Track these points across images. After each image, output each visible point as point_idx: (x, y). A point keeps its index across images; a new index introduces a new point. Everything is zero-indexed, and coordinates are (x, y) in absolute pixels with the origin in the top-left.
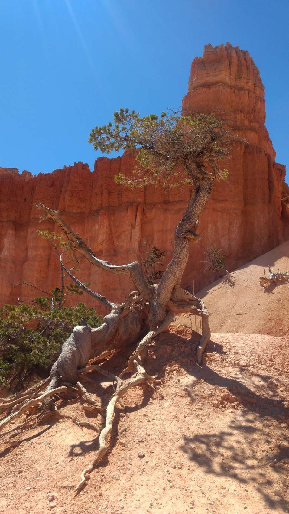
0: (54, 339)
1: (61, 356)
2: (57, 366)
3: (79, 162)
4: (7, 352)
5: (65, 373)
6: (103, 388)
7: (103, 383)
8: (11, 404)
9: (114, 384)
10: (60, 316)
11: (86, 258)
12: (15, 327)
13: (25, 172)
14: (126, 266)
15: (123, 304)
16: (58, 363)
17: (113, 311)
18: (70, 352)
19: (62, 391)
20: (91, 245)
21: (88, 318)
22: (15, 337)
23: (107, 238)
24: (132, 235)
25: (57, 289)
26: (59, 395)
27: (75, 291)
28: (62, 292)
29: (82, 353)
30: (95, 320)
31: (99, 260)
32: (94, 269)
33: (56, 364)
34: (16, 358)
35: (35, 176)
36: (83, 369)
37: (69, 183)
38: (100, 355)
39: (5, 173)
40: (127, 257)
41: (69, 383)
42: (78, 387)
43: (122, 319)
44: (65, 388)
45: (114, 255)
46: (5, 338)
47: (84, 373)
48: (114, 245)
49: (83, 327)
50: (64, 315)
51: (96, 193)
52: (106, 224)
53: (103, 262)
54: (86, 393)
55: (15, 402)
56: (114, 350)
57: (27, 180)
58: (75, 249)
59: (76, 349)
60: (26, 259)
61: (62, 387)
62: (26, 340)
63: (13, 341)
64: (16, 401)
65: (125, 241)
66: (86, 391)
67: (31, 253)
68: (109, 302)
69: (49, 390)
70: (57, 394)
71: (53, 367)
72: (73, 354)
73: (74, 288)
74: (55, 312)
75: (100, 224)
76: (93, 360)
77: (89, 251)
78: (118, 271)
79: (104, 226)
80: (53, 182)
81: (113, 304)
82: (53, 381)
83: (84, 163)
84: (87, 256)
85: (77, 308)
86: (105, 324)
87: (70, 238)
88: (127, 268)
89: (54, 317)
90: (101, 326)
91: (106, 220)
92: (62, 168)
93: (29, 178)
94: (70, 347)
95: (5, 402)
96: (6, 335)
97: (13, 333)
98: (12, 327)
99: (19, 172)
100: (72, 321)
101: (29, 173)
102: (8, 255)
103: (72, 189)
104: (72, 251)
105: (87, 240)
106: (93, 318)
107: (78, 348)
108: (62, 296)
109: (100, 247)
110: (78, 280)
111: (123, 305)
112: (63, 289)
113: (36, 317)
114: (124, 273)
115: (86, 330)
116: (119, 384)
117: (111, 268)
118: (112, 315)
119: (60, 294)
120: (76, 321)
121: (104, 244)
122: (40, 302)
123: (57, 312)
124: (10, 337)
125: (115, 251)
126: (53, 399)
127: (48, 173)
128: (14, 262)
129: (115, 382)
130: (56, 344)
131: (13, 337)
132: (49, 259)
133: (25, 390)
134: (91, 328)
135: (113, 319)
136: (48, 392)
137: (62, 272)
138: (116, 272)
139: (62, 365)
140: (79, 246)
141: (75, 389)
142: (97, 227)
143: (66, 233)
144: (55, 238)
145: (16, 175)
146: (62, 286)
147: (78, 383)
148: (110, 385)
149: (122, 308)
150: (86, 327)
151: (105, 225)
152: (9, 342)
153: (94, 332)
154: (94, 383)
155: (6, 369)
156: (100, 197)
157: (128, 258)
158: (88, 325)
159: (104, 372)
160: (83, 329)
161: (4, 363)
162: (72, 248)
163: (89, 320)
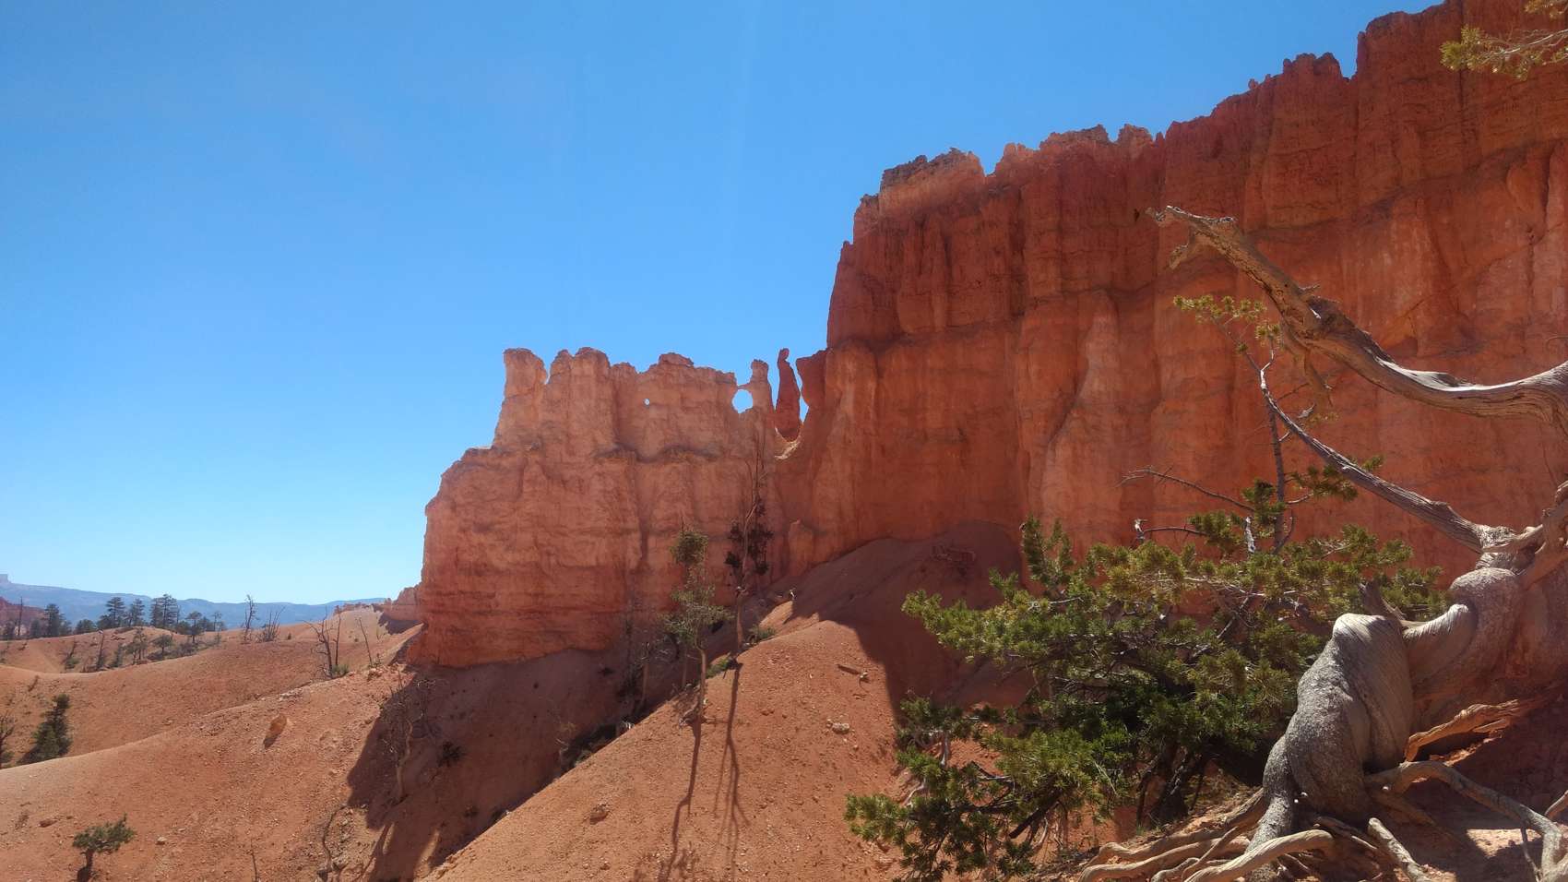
0: (1268, 656)
1: (1298, 722)
2: (1285, 754)
3: (1298, 57)
4: (1119, 690)
5: (1319, 783)
6: (1482, 853)
7: (1478, 831)
8: (1143, 866)
9: (1530, 839)
10: (1280, 576)
11: (1352, 368)
12: (1136, 614)
13: (1128, 128)
14: (1527, 381)
15: (1531, 529)
16: (1286, 743)
17: (1486, 557)
18: (1331, 710)
19: (1316, 848)
20: (1370, 324)
21: (1386, 582)
22: (1138, 645)
23: (1431, 292)
24: (1535, 265)
25: (1262, 487)
26: (1303, 860)
27: (1326, 487)
28: (1281, 496)
29: (1377, 715)
30: (1416, 589)
31: (1406, 372)
32: (1390, 404)
33: (1279, 747)
34: (1147, 713)
35: (1159, 135)
36: (1389, 774)
37: (1270, 134)
38: (1452, 718)
39: (1068, 148)
40: (1521, 351)
41: (1339, 822)
42: (1375, 837)
43: (1535, 589)
44: (1325, 837)
45: (1465, 350)
46: (1107, 650)
47: (1392, 789)
48: (1459, 313)
49: (1371, 619)
50: (1293, 574)
51: (1371, 144)
52: (1422, 245)
53: (1424, 376)
54: (1409, 867)
55: (1154, 861)
56: (1509, 703)
57: (1134, 156)
58: (1310, 341)
59: (1349, 698)
60: (1156, 397)
61: (1313, 833)
62: (1173, 657)
63: (1133, 659)
64: (1157, 857)
65: (1507, 291)
66: (1410, 860)
67: (1171, 376)
68: (1466, 523)
69: (1263, 841)
70: (1295, 855)
71: (1270, 759)
72: (1342, 715)
73: (1322, 479)
74: (1261, 564)
75: (1396, 247)
76: (1426, 736)
77: (1364, 342)
78: (1494, 406)
79: (1414, 251)
80: (1219, 143)
81: (1484, 530)
82: (1277, 808)
83: (1318, 56)
84: (1358, 361)
85: (1343, 546)
86: (1462, 606)
87: (1286, 307)
88: (1537, 388)
89: (1260, 581)
90: (1445, 616)
91: (1418, 232)
92: (1243, 89)
93: (1141, 147)
94: (1328, 689)
95: (1124, 857)
96: (1110, 638)
97: (1130, 633)
98: (1125, 614)
99: (1109, 136)
100: (1324, 595)
101: (1140, 130)
102: (1102, 389)
103: (1284, 152)
104: (1298, 352)
105: (1354, 308)
106: (1405, 581)
107: (1358, 694)
108: (1281, 509)
109: (1407, 328)
110: (1332, 450)
111: (1533, 535)
112: (1283, 482)
113: (1197, 582)
114: (1524, 409)
115: (1383, 628)
116: (1551, 845)
117: (1461, 396)
118: (1485, 572)
119: (1273, 503)
120: (1339, 593)
121: (1421, 316)
122: (1209, 530)
123: (1269, 562)
124: (1124, 646)
125: (1466, 333)
126: (1282, 872)
127: (1198, 116)
128: (1121, 410)
129: (1532, 835)
130: (1275, 674)
131: (1133, 647)
132: (1231, 388)
133: (1187, 824)
134: (1404, 622)
135: (1492, 589)
136: (1264, 845)
137: (1274, 428)
138: (1486, 410)
139: (1303, 752)
140: (1323, 329)
141: (1362, 845)
142: (1388, 261)
143: (1268, 290)
144: (1236, 316)
145: (1102, 145)
146: (1279, 475)
147: (1373, 822)
148: (1512, 843)
149: (1530, 547)
150: (1382, 618)
151: (1418, 247)
152: (1120, 660)
153: (1415, 639)
154: (1440, 829)
155: (1118, 748)
156: (1390, 154)
157: (1525, 352)
158: (1388, 606)
159: (1480, 792)
160: (1371, 627)
161: (1113, 728)
162: (1297, 339)
163: (1391, 589)
